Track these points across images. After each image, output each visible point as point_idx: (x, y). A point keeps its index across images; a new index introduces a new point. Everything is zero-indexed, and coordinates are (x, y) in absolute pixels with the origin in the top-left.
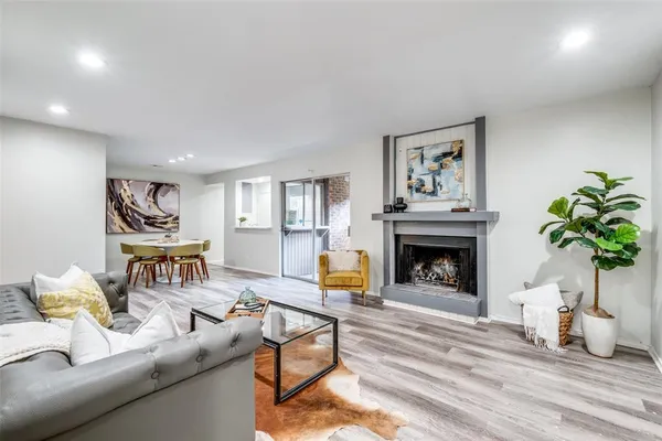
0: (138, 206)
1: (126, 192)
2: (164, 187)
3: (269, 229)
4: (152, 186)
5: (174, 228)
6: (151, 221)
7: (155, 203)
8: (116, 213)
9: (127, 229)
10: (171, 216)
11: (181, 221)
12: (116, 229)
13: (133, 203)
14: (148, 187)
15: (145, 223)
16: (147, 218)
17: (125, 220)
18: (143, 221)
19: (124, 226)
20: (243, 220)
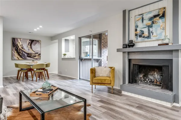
0: (24, 49)
1: (20, 43)
2: (35, 42)
3: (74, 58)
4: (30, 41)
5: (39, 58)
6: (29, 55)
7: (31, 48)
8: (15, 52)
9: (20, 59)
10: (37, 53)
11: (41, 55)
12: (16, 58)
13: (22, 48)
14: (28, 41)
15: (27, 56)
16: (28, 54)
17: (19, 54)
18: (26, 55)
19: (19, 57)
20: (65, 55)
